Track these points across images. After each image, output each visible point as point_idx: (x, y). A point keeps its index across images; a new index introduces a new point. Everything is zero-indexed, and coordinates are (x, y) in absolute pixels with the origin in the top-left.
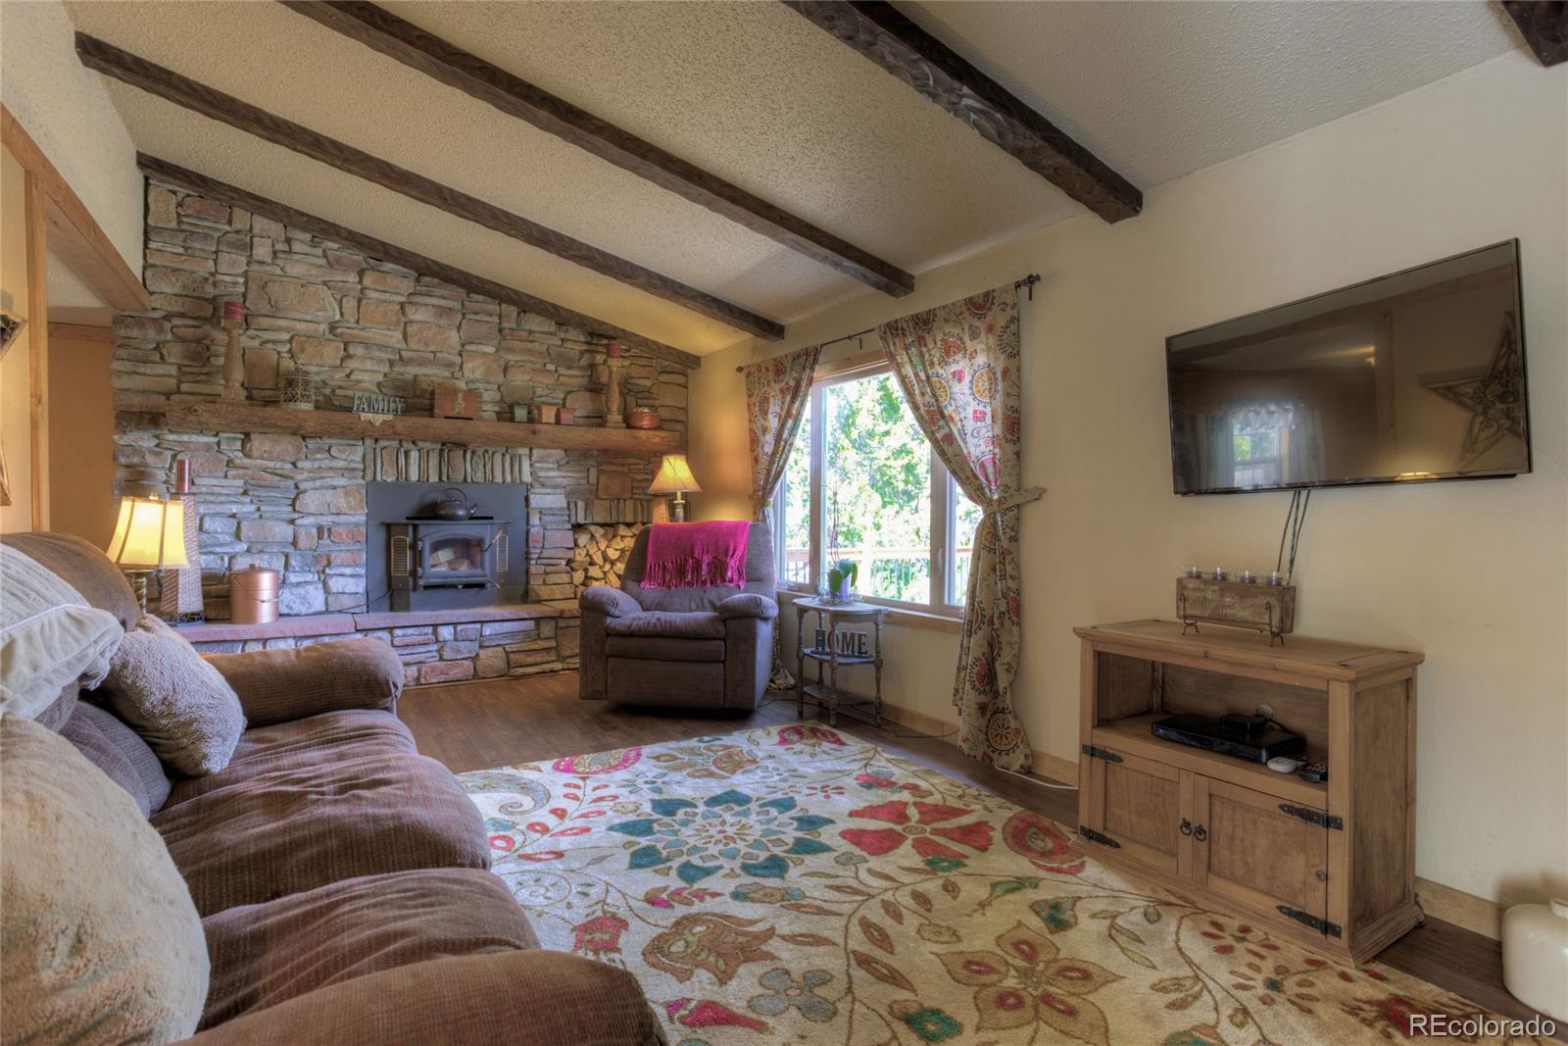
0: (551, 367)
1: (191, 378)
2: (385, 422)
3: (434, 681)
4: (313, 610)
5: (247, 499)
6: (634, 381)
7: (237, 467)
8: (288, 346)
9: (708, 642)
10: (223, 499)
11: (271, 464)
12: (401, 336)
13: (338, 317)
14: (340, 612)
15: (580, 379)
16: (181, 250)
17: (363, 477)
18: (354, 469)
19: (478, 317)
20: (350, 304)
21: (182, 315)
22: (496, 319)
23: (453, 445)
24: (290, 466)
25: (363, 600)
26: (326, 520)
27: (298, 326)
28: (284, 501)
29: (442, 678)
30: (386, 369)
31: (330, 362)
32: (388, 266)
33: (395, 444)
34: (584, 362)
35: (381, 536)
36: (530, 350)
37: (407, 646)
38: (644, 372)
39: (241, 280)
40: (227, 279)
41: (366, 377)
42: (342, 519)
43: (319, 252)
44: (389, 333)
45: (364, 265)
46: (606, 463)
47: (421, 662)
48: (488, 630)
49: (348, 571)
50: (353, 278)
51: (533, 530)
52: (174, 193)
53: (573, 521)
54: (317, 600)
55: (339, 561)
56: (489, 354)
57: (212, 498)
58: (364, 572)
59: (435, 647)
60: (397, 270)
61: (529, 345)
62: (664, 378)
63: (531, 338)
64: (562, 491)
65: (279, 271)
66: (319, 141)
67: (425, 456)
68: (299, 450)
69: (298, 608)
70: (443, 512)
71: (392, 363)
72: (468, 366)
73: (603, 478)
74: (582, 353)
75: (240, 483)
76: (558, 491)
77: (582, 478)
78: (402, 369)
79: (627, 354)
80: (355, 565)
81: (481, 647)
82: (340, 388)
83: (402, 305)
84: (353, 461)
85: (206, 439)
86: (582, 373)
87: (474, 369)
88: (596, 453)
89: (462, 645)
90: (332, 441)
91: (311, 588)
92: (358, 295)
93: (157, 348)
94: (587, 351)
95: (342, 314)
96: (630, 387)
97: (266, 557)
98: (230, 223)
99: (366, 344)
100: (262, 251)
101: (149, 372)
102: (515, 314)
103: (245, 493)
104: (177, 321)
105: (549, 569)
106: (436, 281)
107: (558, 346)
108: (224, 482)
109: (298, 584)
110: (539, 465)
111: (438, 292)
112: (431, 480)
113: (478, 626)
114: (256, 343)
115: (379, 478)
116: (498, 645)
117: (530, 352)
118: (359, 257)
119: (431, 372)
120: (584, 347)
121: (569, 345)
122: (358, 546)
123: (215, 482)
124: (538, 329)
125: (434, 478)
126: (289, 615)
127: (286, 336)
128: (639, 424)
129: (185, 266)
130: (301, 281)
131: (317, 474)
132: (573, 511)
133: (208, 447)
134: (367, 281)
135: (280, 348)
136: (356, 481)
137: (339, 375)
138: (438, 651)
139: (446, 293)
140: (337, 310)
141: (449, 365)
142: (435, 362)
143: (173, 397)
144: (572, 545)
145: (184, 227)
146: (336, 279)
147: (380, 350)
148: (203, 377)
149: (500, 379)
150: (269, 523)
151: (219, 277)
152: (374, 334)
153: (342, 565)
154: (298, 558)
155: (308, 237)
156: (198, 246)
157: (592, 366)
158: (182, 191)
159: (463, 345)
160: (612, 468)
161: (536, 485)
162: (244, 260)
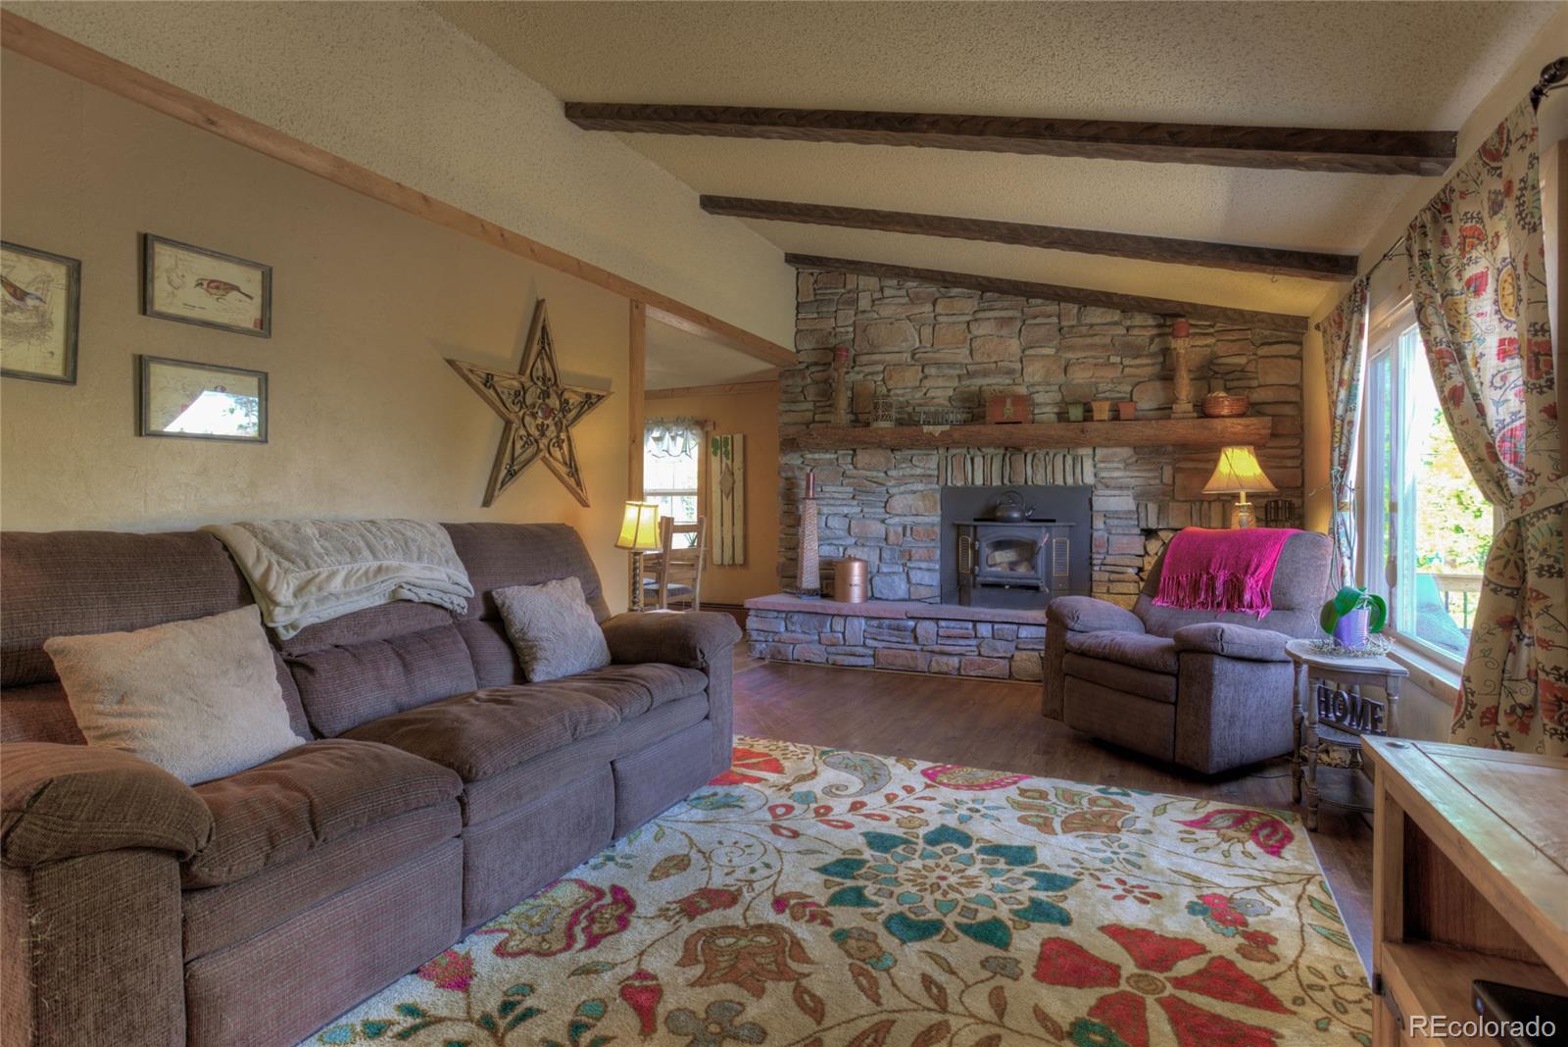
0: (1115, 359)
1: (821, 410)
2: (942, 432)
3: (972, 674)
4: (897, 597)
5: (855, 503)
6: (1220, 361)
7: (849, 477)
8: (881, 376)
9: (1156, 676)
10: (838, 502)
11: (868, 473)
12: (968, 352)
13: (917, 345)
14: (919, 600)
15: (1150, 368)
16: (815, 315)
17: (938, 483)
18: (930, 476)
19: (1037, 321)
20: (927, 331)
21: (816, 364)
22: (1055, 320)
23: (1013, 449)
24: (883, 475)
25: (937, 592)
26: (908, 520)
27: (888, 357)
28: (878, 504)
29: (980, 673)
30: (956, 383)
31: (910, 384)
32: (955, 291)
33: (964, 451)
34: (1154, 348)
35: (953, 534)
36: (1092, 345)
37: (949, 637)
38: (1235, 348)
39: (851, 329)
40: (842, 330)
41: (939, 393)
42: (920, 519)
43: (903, 292)
44: (958, 351)
45: (937, 295)
46: (1185, 460)
47: (961, 654)
48: (1024, 632)
49: (924, 565)
50: (928, 308)
51: (1095, 534)
52: (812, 274)
53: (1143, 525)
54: (902, 589)
55: (917, 556)
56: (1048, 356)
57: (832, 502)
58: (937, 567)
59: (974, 642)
60: (963, 293)
61: (1089, 340)
62: (1264, 351)
63: (1091, 332)
64: (1130, 492)
65: (876, 316)
66: (826, 211)
67: (988, 462)
68: (888, 460)
69: (887, 594)
70: (999, 514)
71: (960, 377)
72: (1028, 370)
73: (1179, 477)
74: (1152, 339)
75: (851, 489)
76: (1125, 492)
77: (1155, 478)
78: (968, 382)
79: (1212, 330)
80: (930, 560)
81: (1017, 648)
82: (920, 405)
83: (968, 323)
84: (929, 469)
85: (828, 456)
86: (1154, 361)
87: (1035, 372)
88: (1170, 449)
89: (999, 644)
90: (914, 452)
91: (896, 578)
92: (932, 322)
93: (802, 391)
94: (1159, 335)
95: (920, 342)
96: (1216, 368)
97: (866, 549)
98: (844, 287)
99: (938, 364)
100: (864, 303)
101: (797, 409)
102: (1075, 311)
103: (853, 498)
104: (813, 369)
105: (1114, 577)
106: (996, 295)
107: (1124, 336)
108: (840, 489)
109: (889, 574)
110: (1102, 465)
111: (999, 304)
112: (994, 484)
113: (1015, 627)
114: (861, 376)
115: (949, 484)
116: (1033, 650)
117: (1092, 347)
118: (932, 289)
119: (994, 381)
120: (1155, 332)
121: (1135, 332)
122: (933, 544)
123: (834, 489)
124: (1099, 321)
125: (996, 482)
126: (880, 599)
127: (880, 368)
128: (1216, 411)
129: (819, 327)
130: (890, 320)
131: (902, 481)
132: (1142, 515)
133: (830, 462)
134: (939, 309)
135: (875, 378)
136: (930, 486)
137: (919, 395)
138: (978, 646)
139: (1006, 304)
140: (916, 336)
141: (1010, 372)
142: (998, 371)
143: (811, 426)
144: (1142, 553)
145: (818, 297)
146: (915, 312)
147: (950, 367)
148: (827, 409)
149: (1062, 378)
150: (868, 522)
151: (838, 330)
152: (945, 355)
153: (920, 560)
154: (889, 552)
155: (895, 282)
156: (824, 309)
157: (1166, 352)
158: (816, 271)
159: (1023, 351)
160: (1190, 465)
161: (1099, 486)
162: (852, 312)
